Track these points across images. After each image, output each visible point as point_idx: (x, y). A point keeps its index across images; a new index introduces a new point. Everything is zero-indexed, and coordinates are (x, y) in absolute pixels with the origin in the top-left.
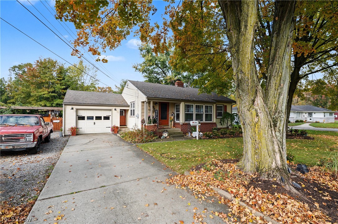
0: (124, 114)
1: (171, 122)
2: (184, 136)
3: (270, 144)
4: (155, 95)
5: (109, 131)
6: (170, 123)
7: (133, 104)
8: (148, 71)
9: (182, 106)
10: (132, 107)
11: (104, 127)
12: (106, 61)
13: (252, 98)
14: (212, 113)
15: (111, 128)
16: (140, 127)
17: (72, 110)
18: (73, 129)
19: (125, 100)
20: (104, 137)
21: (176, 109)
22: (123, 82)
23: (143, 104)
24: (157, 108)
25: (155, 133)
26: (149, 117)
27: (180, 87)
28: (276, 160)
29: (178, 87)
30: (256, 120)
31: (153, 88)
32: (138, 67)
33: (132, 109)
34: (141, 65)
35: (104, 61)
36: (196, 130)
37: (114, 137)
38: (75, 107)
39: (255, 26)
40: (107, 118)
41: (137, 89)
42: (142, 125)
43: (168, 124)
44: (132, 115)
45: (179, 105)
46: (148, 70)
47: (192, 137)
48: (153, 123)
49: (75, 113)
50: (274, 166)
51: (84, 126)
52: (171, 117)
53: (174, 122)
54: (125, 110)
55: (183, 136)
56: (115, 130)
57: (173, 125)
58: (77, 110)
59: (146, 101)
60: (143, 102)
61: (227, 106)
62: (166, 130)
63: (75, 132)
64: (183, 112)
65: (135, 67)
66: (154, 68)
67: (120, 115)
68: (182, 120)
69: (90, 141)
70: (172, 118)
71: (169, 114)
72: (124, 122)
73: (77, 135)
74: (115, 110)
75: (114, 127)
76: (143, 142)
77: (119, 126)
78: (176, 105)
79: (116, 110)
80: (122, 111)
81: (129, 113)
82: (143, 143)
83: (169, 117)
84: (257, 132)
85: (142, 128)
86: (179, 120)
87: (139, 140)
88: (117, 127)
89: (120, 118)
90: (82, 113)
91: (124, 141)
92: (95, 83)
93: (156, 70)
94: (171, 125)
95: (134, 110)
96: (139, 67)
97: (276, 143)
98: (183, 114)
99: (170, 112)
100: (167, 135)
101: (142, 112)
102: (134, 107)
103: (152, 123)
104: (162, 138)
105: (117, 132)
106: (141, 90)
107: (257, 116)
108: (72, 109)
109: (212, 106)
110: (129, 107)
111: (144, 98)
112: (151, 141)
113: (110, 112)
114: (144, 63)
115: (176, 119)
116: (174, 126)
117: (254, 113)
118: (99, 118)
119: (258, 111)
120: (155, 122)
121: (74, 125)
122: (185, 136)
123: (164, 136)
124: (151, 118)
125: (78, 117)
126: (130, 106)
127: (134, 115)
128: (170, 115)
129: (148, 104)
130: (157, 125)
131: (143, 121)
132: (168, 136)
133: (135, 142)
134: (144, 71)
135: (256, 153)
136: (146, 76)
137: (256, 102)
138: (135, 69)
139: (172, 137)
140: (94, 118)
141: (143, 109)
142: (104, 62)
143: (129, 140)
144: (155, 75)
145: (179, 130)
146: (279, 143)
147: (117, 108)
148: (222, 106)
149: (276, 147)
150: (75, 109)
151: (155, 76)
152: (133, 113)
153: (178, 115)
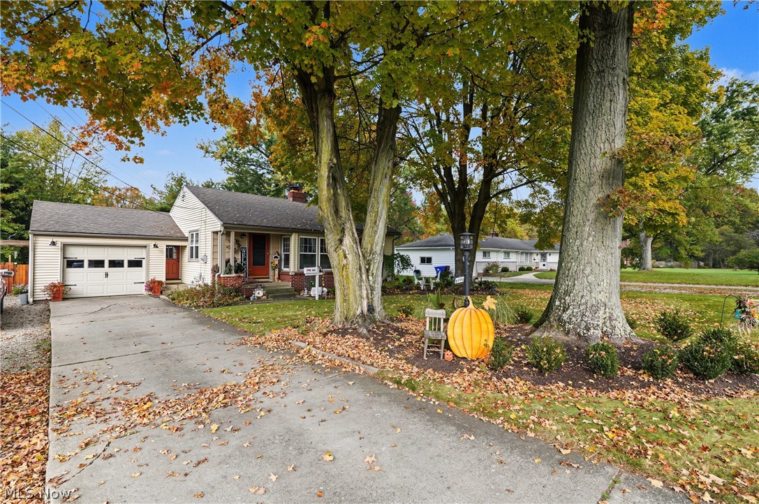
0: (175, 256)
1: (274, 270)
3: (357, 288)
4: (240, 219)
5: (142, 290)
6: (271, 273)
7: (196, 235)
8: (236, 157)
9: (294, 241)
10: (192, 241)
11: (129, 282)
12: (141, 161)
13: (338, 237)
15: (145, 284)
16: (209, 281)
17: (53, 247)
18: (55, 286)
19: (177, 226)
20: (131, 302)
21: (284, 247)
22: (172, 178)
23: (215, 235)
24: (245, 244)
25: (238, 291)
26: (228, 262)
27: (298, 203)
28: (362, 307)
29: (295, 202)
30: (345, 262)
31: (237, 205)
32: (209, 149)
33: (194, 245)
34: (217, 144)
35: (137, 160)
36: (315, 283)
37: (153, 301)
38: (60, 241)
39: (329, 164)
40: (136, 264)
41: (204, 206)
42: (214, 276)
43: (268, 274)
44: (192, 257)
45: (289, 238)
46: (236, 154)
47: (310, 296)
48: (236, 272)
49: (60, 253)
50: (358, 312)
51: (81, 280)
54: (177, 247)
55: (294, 295)
56: (154, 288)
57: (277, 276)
58: (65, 246)
59: (221, 231)
60: (216, 233)
62: (261, 285)
63: (60, 293)
64: (297, 252)
65: (202, 148)
66: (249, 151)
67: (167, 257)
68: (293, 268)
69: (102, 309)
70: (277, 262)
72: (174, 271)
73: (64, 299)
74: (155, 246)
75: (153, 282)
76: (213, 305)
77: (164, 280)
78: (284, 239)
79: (157, 247)
80: (171, 250)
81: (186, 254)
82: (214, 307)
83: (271, 261)
84: (345, 276)
85: (213, 283)
86: (288, 267)
87: (206, 302)
88: (160, 283)
89: (167, 263)
90: (75, 254)
91: (175, 305)
92: (96, 179)
93: (254, 156)
94: (274, 276)
95: (197, 247)
96: (214, 148)
97: (364, 288)
98: (297, 255)
99: (271, 252)
100: (261, 294)
101: (214, 253)
102: (197, 241)
103: (233, 271)
104: (251, 299)
105: (159, 292)
106: (211, 210)
107: (346, 257)
108: (53, 243)
110: (187, 240)
111: (218, 226)
112: (228, 305)
113: (144, 250)
114: (226, 140)
115: (284, 265)
116: (279, 278)
117: (342, 254)
118: (115, 264)
119: (347, 252)
120: (239, 269)
121: (56, 279)
122: (298, 296)
123: (256, 295)
124: (232, 262)
125: (68, 261)
126: (190, 239)
127: (197, 257)
128: (272, 258)
129: (224, 237)
130: (242, 275)
131: (215, 270)
132: (264, 295)
133: (197, 307)
134: (227, 157)
135: (345, 301)
136: (230, 169)
137: (344, 243)
138: (203, 152)
139: (271, 297)
140: (106, 264)
141: (214, 246)
142: (136, 163)
143: (186, 303)
144: (253, 167)
145: (288, 285)
146: (368, 288)
147: (158, 243)
149: (364, 293)
150: (59, 245)
151: (253, 170)
152: (195, 253)
153: (287, 257)
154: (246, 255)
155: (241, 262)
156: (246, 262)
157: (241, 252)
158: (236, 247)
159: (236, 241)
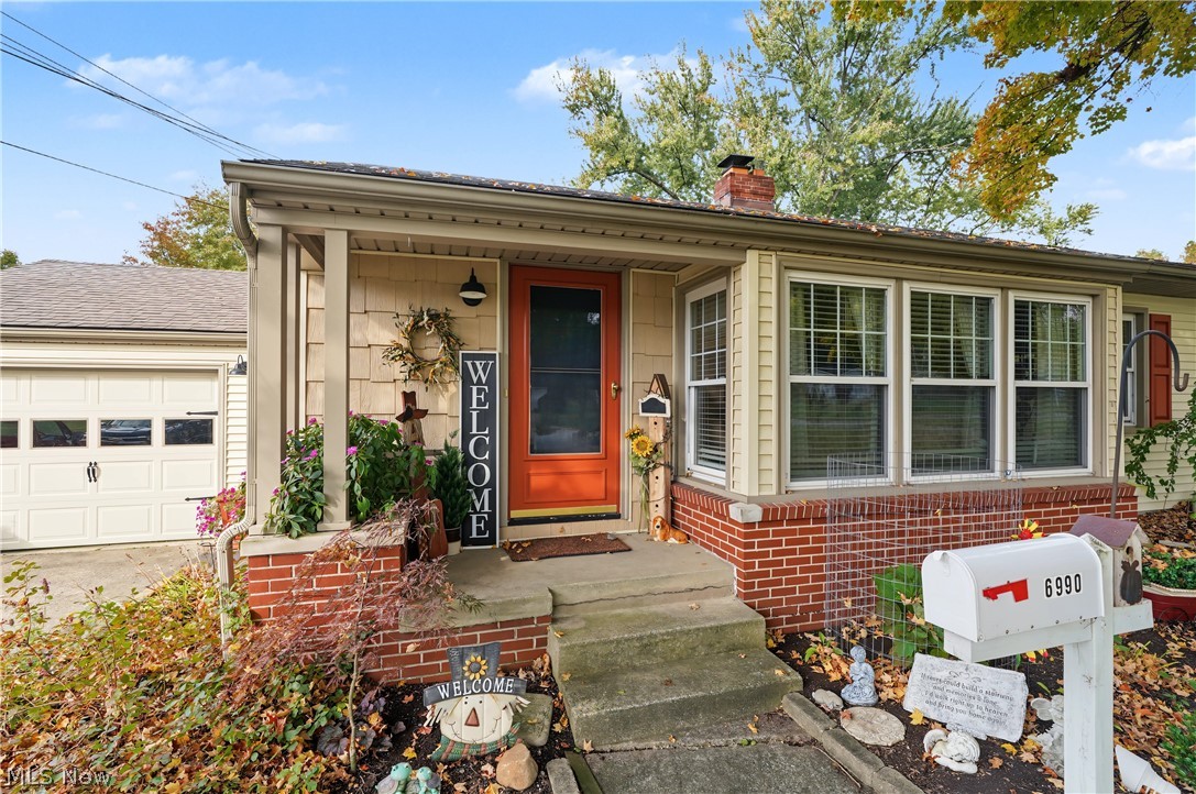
1: (645, 473)
2: (772, 691)
6: (630, 488)
11: (169, 496)
14: (1088, 384)
21: (697, 348)
24: (491, 334)
40: (191, 432)
43: (613, 495)
45: (724, 294)
51: (15, 492)
52: (638, 426)
53: (673, 482)
57: (659, 511)
64: (772, 375)
70: (658, 434)
71: (626, 398)
78: (697, 305)
83: (627, 425)
86: (722, 464)
94: (646, 507)
98: (772, 389)
99: (628, 374)
109: (1088, 302)
113: (216, 385)
115: (698, 447)
116: (671, 523)
118: (136, 435)
128: (630, 410)
140: (94, 433)
148: (1132, 318)
153: (714, 409)
154: (490, 397)
155: (466, 437)
156: (492, 435)
157: (467, 382)
158: (433, 349)
159: (434, 317)
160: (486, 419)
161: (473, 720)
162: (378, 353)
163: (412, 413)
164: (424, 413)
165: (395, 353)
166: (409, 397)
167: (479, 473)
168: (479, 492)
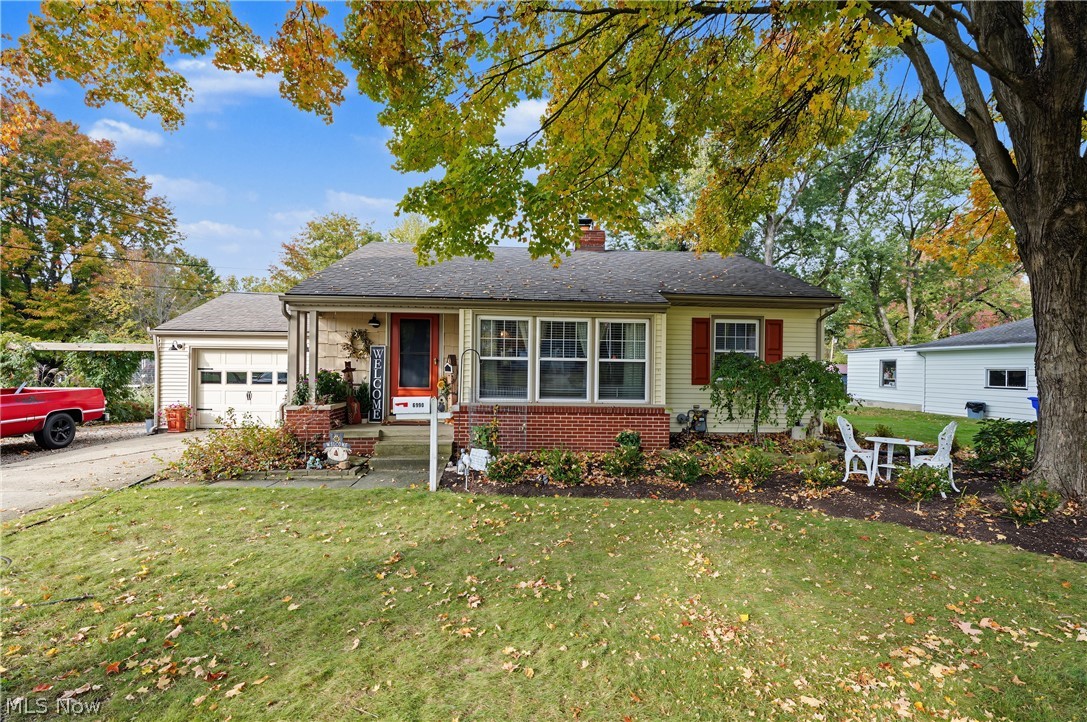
9: (462, 327)
14: (646, 360)
17: (180, 353)
38: (188, 343)
49: (187, 361)
51: (218, 403)
58: (196, 351)
61: (784, 325)
68: (461, 392)
70: (449, 381)
71: (439, 364)
83: (439, 374)
90: (213, 362)
99: (442, 356)
103: (314, 399)
104: (308, 467)
108: (180, 347)
109: (647, 322)
121: (185, 400)
124: (311, 380)
125: (203, 373)
140: (249, 378)
148: (756, 322)
150: (187, 349)
154: (382, 364)
155: (372, 379)
156: (382, 379)
157: (373, 357)
158: (361, 346)
159: (360, 333)
160: (380, 373)
161: (336, 454)
162: (340, 347)
163: (349, 369)
164: (354, 370)
165: (346, 347)
166: (348, 364)
167: (377, 393)
168: (377, 401)
